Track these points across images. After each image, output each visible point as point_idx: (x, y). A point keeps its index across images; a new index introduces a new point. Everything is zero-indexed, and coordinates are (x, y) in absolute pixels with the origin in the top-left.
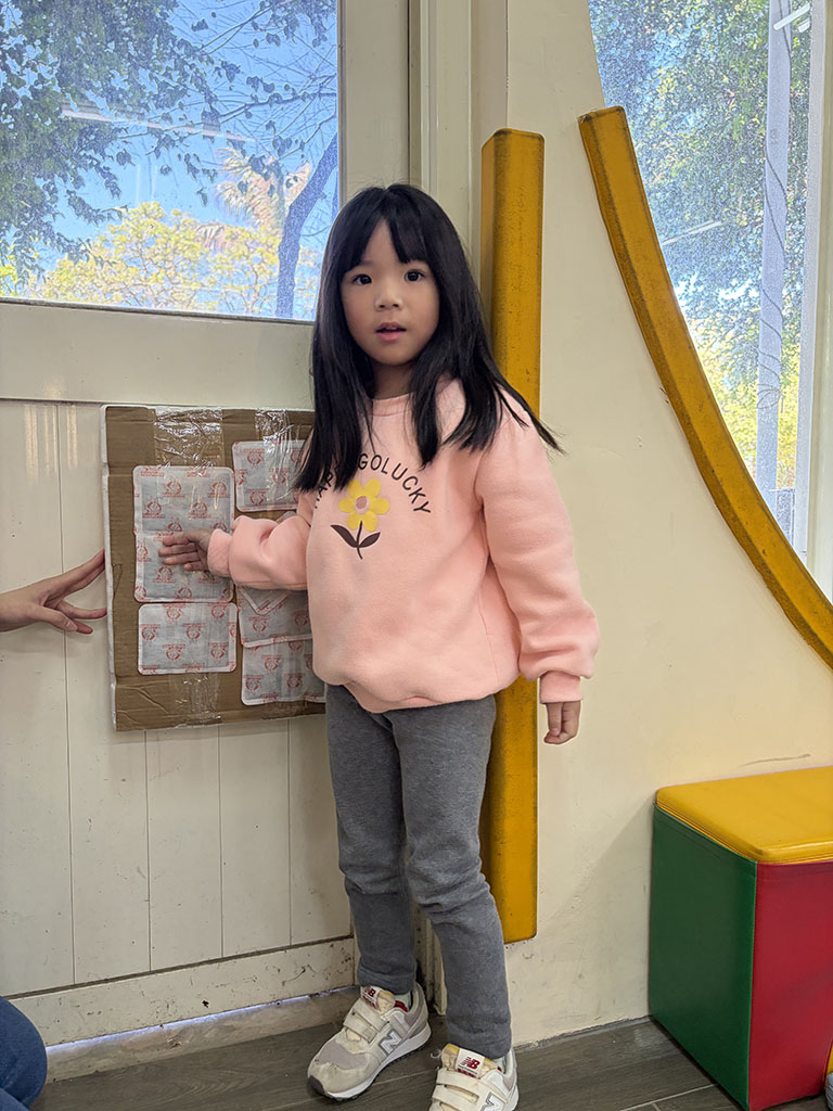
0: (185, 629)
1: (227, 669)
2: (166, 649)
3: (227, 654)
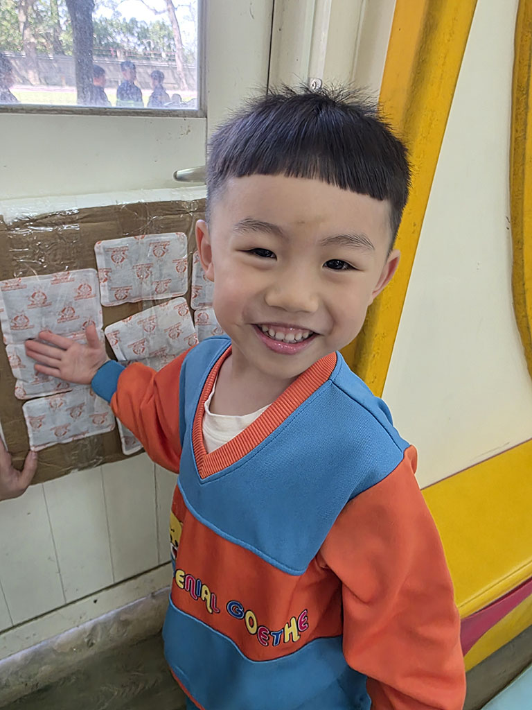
1: (108, 430)
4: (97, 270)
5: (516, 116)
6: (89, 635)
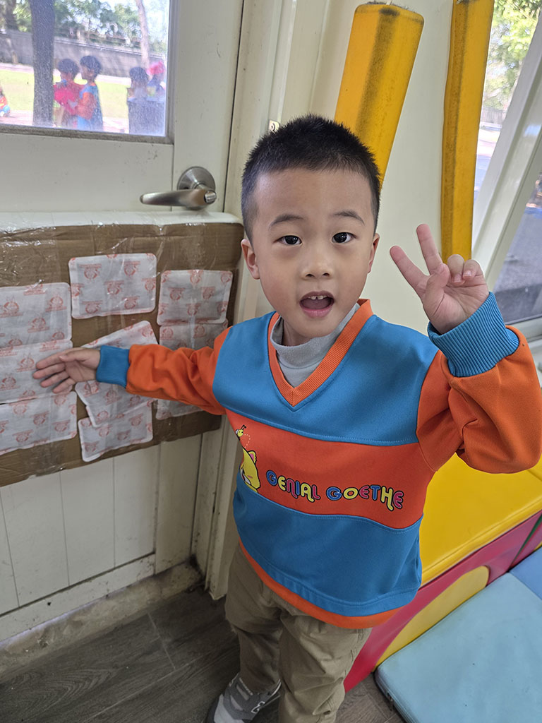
0: (32, 419)
1: (69, 437)
2: (16, 437)
3: (69, 427)
4: (70, 284)
5: (446, 169)
6: (42, 637)
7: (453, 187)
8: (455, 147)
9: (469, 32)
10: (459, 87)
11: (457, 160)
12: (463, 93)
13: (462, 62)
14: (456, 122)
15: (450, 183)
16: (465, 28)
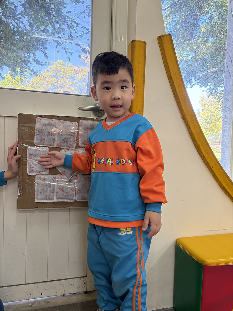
7: (176, 91)
8: (171, 77)
9: (164, 44)
10: (166, 59)
11: (174, 81)
12: (168, 61)
13: (165, 52)
14: (169, 70)
15: (174, 90)
16: (162, 44)
